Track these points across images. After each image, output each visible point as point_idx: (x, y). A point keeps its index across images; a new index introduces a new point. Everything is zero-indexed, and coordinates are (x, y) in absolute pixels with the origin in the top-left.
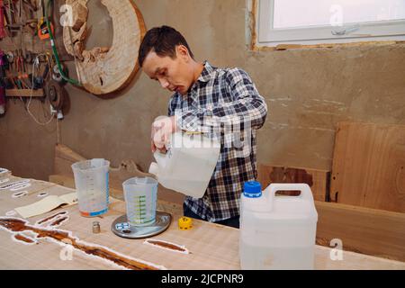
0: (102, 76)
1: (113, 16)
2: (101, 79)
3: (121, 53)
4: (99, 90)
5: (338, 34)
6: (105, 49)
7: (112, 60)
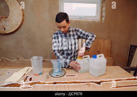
0: (4, 27)
1: (9, 5)
2: (4, 28)
3: (14, 19)
4: (3, 32)
5: (80, 18)
6: (5, 17)
7: (9, 21)
